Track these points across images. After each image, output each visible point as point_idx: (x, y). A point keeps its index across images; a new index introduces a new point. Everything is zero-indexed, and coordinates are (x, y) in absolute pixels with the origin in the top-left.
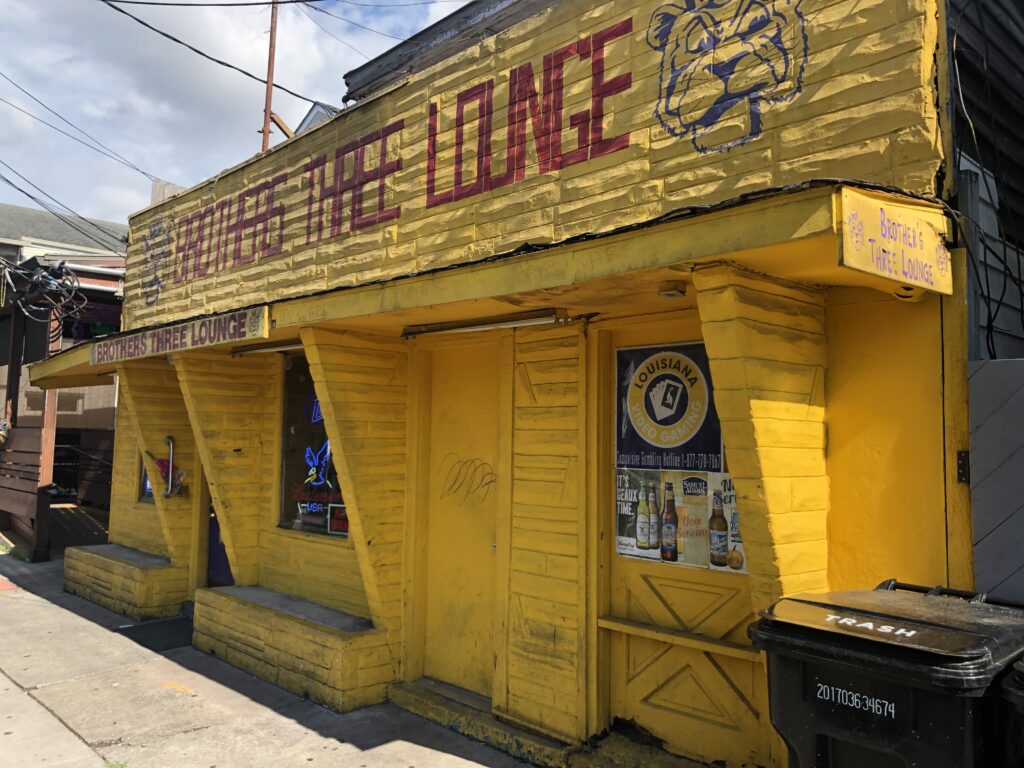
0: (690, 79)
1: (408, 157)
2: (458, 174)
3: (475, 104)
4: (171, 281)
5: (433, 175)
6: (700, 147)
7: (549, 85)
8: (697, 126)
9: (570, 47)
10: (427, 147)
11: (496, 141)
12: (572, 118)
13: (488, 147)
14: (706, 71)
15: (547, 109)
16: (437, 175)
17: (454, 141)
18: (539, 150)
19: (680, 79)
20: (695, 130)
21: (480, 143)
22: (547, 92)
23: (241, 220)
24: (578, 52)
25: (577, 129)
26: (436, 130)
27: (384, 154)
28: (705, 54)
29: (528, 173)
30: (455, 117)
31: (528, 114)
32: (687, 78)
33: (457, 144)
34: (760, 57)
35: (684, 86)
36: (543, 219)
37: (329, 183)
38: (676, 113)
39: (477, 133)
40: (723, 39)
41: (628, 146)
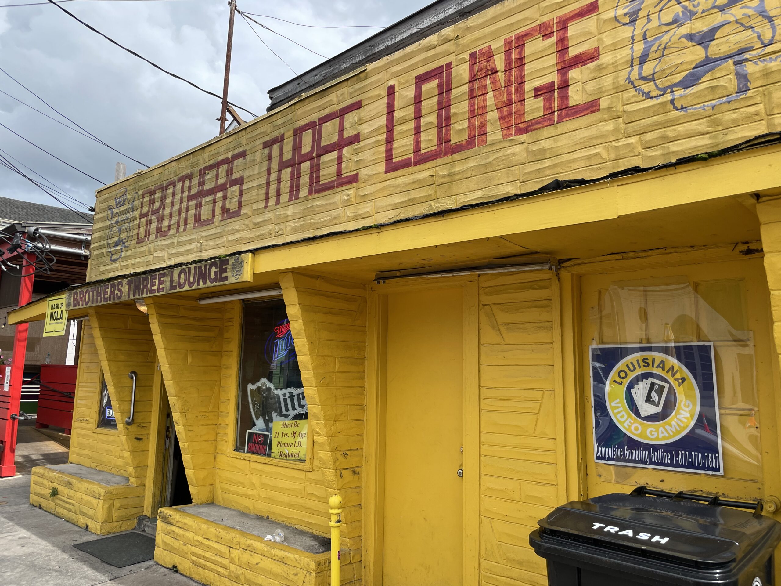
0: (665, 48)
1: (366, 131)
2: (417, 143)
3: (434, 83)
4: (134, 242)
5: (392, 145)
6: (679, 107)
7: (510, 63)
8: (675, 89)
9: (533, 29)
10: (385, 122)
11: (456, 114)
12: (536, 90)
13: (448, 118)
14: (683, 40)
15: (509, 84)
16: (395, 145)
17: (413, 116)
18: (501, 118)
19: (654, 48)
20: (672, 92)
21: (439, 116)
22: (508, 69)
23: (202, 190)
24: (540, 33)
25: (542, 98)
26: (394, 107)
27: (341, 130)
28: (681, 25)
29: (490, 138)
30: (413, 96)
31: (489, 89)
32: (663, 46)
33: (415, 119)
34: (742, 25)
35: (659, 54)
36: (508, 177)
37: (288, 156)
38: (651, 78)
39: (436, 108)
40: (700, 11)
41: (598, 110)
